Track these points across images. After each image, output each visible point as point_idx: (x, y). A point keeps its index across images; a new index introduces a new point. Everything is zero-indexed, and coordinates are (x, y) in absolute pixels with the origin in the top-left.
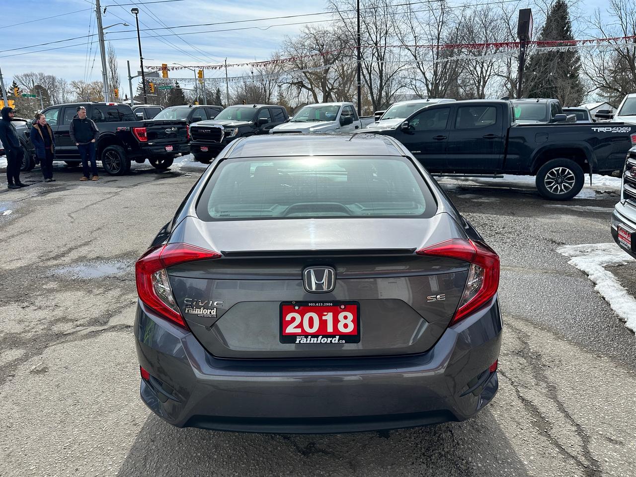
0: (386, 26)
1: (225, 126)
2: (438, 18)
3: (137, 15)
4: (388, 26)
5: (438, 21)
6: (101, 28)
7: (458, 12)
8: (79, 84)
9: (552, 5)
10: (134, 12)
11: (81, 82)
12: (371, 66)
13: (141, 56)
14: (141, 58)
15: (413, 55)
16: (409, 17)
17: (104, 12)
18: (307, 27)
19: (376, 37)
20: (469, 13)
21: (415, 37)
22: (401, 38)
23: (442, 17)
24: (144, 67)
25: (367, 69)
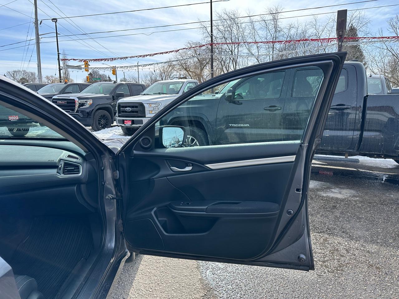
0: (238, 40)
1: (79, 98)
2: (273, 35)
3: (56, 23)
4: (239, 40)
5: (273, 37)
6: (37, 35)
7: (286, 31)
8: (50, 78)
9: (349, 26)
10: (54, 21)
11: (52, 77)
12: (228, 66)
13: (58, 51)
14: (58, 53)
15: (257, 59)
16: (254, 34)
17: (40, 24)
18: (189, 43)
19: (232, 47)
20: (293, 31)
21: (258, 47)
22: (248, 48)
23: (275, 34)
24: (60, 60)
25: (226, 68)
